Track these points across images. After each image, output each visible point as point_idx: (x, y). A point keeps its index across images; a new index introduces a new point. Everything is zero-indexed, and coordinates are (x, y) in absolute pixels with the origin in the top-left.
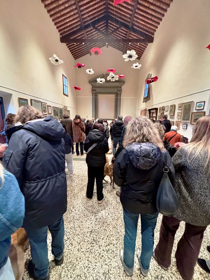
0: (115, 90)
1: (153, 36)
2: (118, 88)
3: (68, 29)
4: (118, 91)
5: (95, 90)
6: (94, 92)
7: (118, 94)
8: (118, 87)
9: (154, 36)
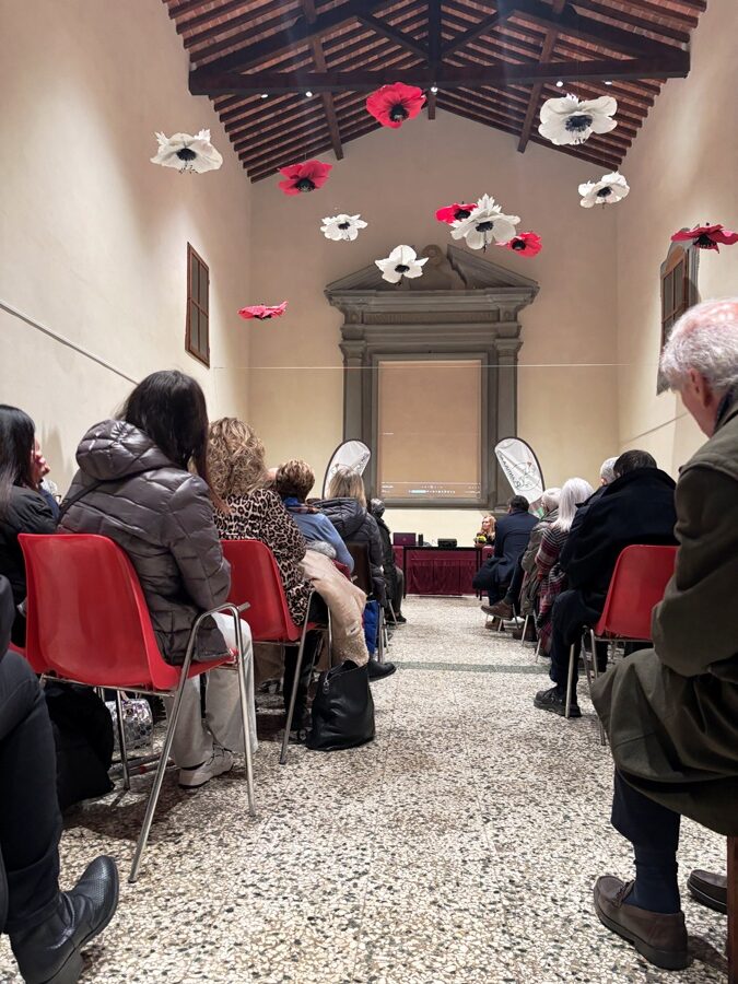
0: (481, 334)
1: (683, 46)
2: (498, 320)
3: (233, 32)
4: (498, 337)
5: (362, 338)
6: (357, 347)
7: (498, 354)
8: (496, 316)
9: (688, 47)
